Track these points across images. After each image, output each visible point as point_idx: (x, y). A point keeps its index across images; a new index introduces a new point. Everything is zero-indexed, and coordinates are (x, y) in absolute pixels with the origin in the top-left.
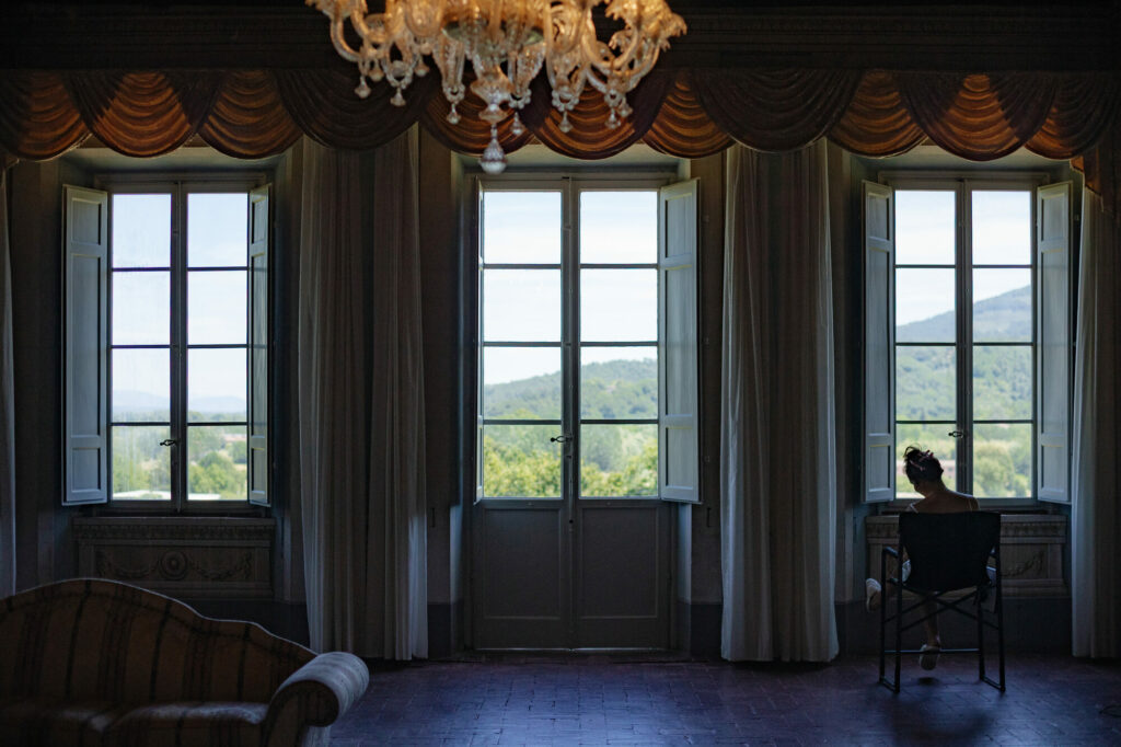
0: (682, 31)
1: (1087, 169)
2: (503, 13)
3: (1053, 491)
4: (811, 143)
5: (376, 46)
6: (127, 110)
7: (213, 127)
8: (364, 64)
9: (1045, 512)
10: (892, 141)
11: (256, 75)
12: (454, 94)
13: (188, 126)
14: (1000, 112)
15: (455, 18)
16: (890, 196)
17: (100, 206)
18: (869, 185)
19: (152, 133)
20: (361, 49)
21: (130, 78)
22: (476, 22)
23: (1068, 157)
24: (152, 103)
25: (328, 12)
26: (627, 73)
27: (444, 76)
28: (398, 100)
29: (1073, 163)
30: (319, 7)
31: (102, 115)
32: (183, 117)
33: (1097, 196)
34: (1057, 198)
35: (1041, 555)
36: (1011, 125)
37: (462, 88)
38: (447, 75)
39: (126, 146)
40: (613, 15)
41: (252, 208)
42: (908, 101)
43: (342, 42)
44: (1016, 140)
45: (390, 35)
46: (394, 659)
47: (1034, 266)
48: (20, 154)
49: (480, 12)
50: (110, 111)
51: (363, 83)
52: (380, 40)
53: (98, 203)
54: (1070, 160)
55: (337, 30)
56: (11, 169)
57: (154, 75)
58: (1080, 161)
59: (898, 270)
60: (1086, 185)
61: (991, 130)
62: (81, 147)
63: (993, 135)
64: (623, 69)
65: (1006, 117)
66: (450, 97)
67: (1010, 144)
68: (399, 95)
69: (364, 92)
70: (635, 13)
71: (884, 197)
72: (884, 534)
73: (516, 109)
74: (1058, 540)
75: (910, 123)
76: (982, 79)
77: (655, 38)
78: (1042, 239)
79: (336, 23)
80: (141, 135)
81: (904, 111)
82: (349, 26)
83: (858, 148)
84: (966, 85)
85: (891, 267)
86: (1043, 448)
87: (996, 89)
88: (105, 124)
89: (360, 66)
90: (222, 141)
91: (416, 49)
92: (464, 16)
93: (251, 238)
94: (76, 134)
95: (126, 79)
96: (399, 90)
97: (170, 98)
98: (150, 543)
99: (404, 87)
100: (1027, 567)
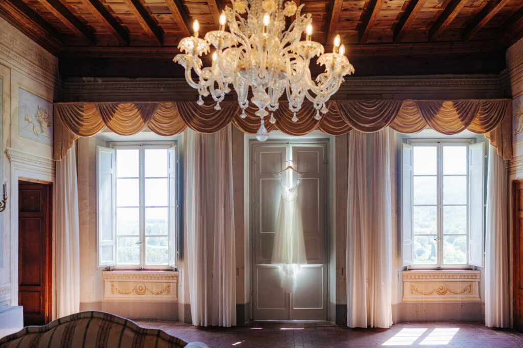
0: (352, 72)
1: (492, 138)
2: (267, 63)
3: (476, 262)
4: (382, 129)
5: (206, 80)
6: (120, 117)
7: (153, 124)
8: (201, 90)
9: (472, 269)
10: (414, 128)
11: (169, 104)
12: (244, 104)
13: (144, 123)
14: (458, 116)
15: (243, 67)
16: (411, 149)
17: (112, 154)
18: (404, 145)
19: (130, 126)
20: (199, 82)
21: (121, 105)
22: (253, 67)
23: (484, 133)
24: (130, 115)
25: (184, 65)
26: (326, 92)
27: (239, 96)
28: (218, 108)
29: (487, 135)
30: (179, 63)
31: (111, 119)
32: (142, 120)
33: (495, 148)
34: (478, 149)
35: (470, 286)
36: (462, 121)
37: (247, 102)
38: (240, 96)
39: (119, 131)
40: (320, 63)
41: (169, 154)
42: (420, 112)
43: (191, 79)
44: (463, 126)
45: (213, 74)
46: (222, 326)
47: (467, 175)
48: (80, 134)
49: (256, 62)
50: (114, 118)
51: (200, 98)
52: (207, 77)
53: (111, 153)
54: (484, 134)
55: (188, 74)
56: (77, 140)
57: (130, 104)
58: (488, 134)
59: (414, 177)
60: (491, 144)
61: (453, 123)
62: (103, 132)
63: (454, 125)
64: (323, 91)
65: (460, 118)
66: (242, 106)
67: (461, 128)
68: (218, 104)
69: (200, 103)
70: (331, 62)
71: (409, 149)
72: (409, 278)
73: (272, 112)
74: (477, 280)
75: (422, 120)
76: (450, 103)
77: (339, 75)
78: (471, 165)
79: (187, 70)
80: (125, 127)
81: (419, 116)
82: (193, 71)
83: (401, 130)
84: (443, 105)
85: (412, 176)
86: (471, 245)
87: (456, 107)
88: (112, 123)
89: (199, 91)
90: (156, 129)
91: (224, 80)
92: (248, 64)
93: (169, 166)
94: (101, 127)
95: (119, 106)
96: (218, 103)
97: (136, 113)
98: (132, 280)
99: (220, 101)
100: (465, 291)
